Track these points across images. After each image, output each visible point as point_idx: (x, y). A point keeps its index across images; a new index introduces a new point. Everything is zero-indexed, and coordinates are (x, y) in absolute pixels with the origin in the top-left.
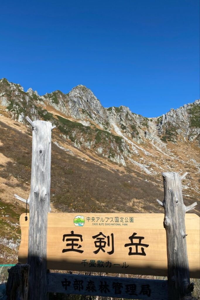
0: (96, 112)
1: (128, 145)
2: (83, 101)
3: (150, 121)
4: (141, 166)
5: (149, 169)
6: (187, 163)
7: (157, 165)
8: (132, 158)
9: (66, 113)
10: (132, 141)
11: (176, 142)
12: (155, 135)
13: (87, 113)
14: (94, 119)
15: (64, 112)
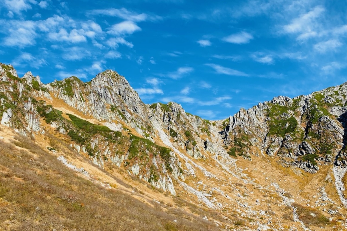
0: (132, 111)
1: (180, 162)
2: (113, 94)
3: (212, 125)
4: (199, 193)
5: (210, 199)
6: (266, 189)
7: (223, 193)
8: (186, 182)
9: (84, 110)
10: (186, 155)
11: (249, 157)
12: (220, 147)
13: (119, 111)
14: (129, 121)
15: (82, 110)
